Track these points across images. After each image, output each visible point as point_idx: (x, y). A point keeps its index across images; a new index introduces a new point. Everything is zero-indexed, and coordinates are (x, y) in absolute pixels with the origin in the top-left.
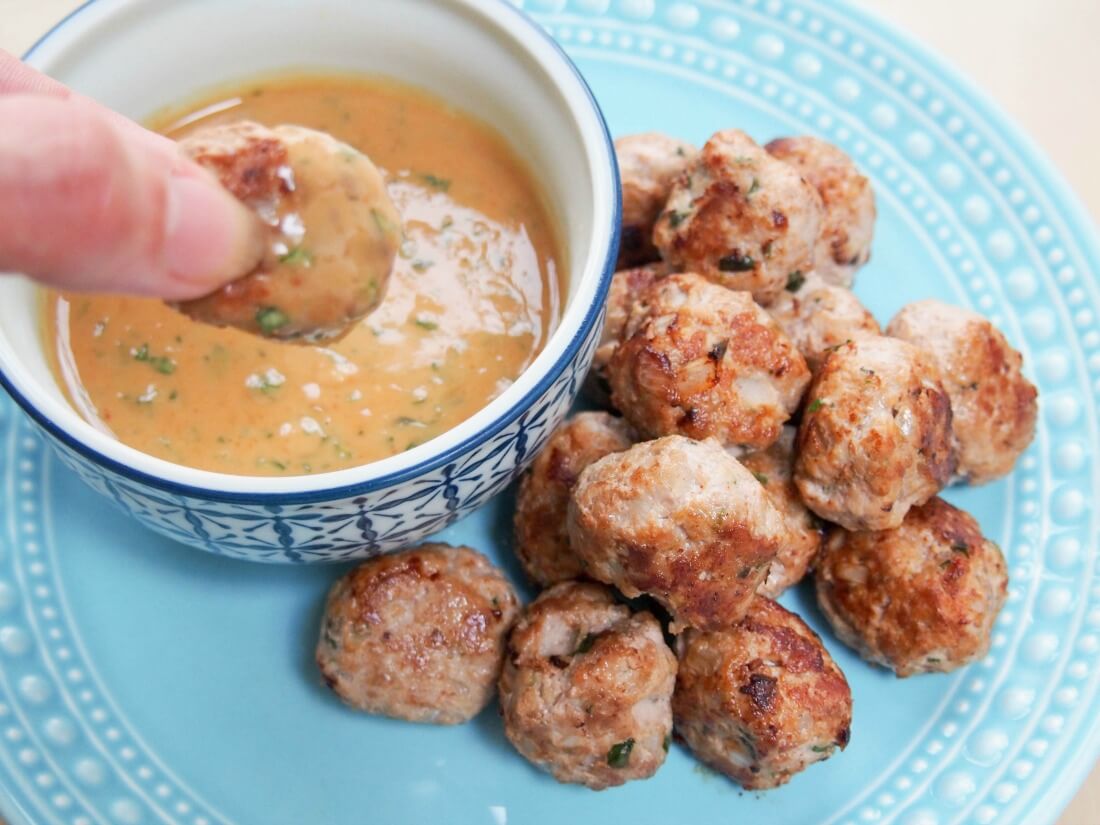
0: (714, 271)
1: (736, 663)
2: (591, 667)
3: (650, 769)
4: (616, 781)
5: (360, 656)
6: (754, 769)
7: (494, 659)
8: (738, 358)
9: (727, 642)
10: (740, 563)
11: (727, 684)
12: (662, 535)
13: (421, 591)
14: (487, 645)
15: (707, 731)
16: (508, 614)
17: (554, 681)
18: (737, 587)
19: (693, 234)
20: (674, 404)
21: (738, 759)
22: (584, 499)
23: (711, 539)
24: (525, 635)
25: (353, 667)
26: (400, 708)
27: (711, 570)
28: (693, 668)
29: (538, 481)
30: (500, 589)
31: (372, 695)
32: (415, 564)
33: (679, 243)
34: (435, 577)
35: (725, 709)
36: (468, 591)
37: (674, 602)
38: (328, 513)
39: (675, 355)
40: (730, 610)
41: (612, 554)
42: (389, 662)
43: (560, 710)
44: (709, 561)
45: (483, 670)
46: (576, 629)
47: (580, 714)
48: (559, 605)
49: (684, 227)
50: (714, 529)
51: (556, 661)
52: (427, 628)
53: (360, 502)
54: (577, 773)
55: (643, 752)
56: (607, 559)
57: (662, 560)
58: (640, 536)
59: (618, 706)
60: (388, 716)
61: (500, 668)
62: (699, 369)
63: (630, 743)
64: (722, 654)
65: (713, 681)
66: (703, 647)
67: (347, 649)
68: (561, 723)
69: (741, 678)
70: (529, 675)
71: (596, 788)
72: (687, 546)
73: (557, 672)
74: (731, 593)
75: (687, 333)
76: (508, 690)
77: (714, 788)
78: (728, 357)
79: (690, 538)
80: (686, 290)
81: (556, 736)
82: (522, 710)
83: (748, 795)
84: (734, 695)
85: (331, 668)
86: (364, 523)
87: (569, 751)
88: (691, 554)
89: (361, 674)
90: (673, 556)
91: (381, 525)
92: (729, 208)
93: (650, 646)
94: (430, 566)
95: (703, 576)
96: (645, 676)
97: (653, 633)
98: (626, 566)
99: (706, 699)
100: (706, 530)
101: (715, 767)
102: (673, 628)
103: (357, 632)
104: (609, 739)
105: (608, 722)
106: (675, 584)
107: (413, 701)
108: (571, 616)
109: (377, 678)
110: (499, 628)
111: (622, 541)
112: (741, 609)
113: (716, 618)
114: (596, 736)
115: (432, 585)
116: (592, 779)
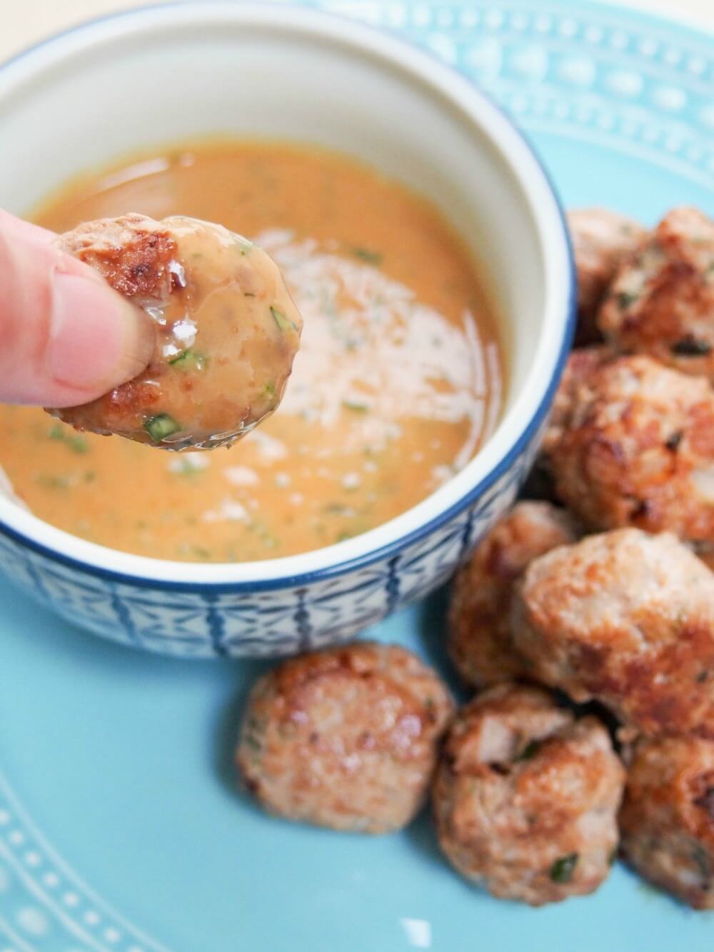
0: (666, 356)
1: (688, 774)
2: (536, 775)
3: (593, 886)
4: (556, 898)
5: (285, 760)
6: (706, 887)
7: (427, 765)
8: (694, 449)
9: (679, 751)
10: (698, 667)
11: (678, 796)
12: (618, 635)
13: (350, 690)
14: (421, 750)
15: (655, 846)
16: (442, 716)
17: (495, 789)
18: (694, 693)
19: (644, 317)
20: (627, 496)
21: (687, 877)
22: (533, 594)
23: (670, 640)
24: (463, 739)
25: (275, 772)
26: (327, 815)
27: (668, 672)
28: (643, 778)
29: (476, 576)
30: (433, 691)
31: (297, 801)
32: (345, 662)
33: (629, 326)
34: (366, 676)
35: (677, 822)
36: (401, 691)
37: (627, 706)
38: (265, 604)
39: (629, 444)
40: (685, 716)
41: (562, 654)
42: (317, 765)
43: (501, 820)
44: (666, 664)
45: (415, 777)
46: (517, 735)
47: (522, 825)
48: (499, 708)
49: (635, 309)
50: (674, 630)
51: (498, 768)
52: (356, 731)
53: (301, 593)
54: (516, 888)
55: (590, 864)
56: (554, 658)
57: (617, 662)
58: (595, 636)
59: (564, 817)
60: (312, 823)
61: (434, 776)
62: (654, 459)
63: (574, 858)
64: (673, 764)
65: (664, 793)
66: (653, 756)
67: (273, 750)
68: (502, 833)
69: (694, 788)
70: (468, 783)
71: (536, 904)
72: (643, 647)
73: (498, 779)
74: (687, 699)
75: (642, 420)
76: (444, 797)
77: (658, 909)
78: (685, 448)
79: (647, 639)
80: (638, 375)
81: (495, 848)
82: (460, 819)
83: (696, 918)
84: (687, 808)
85: (254, 771)
86: (301, 616)
87: (510, 865)
88: (647, 655)
89: (287, 778)
90: (628, 657)
91: (318, 618)
92: (684, 289)
93: (598, 754)
94: (360, 664)
95: (659, 679)
96: (592, 786)
97: (599, 740)
98: (577, 668)
99: (656, 813)
100: (664, 630)
101: (662, 885)
102: (624, 735)
103: (282, 732)
104: (552, 852)
105: (553, 834)
106: (629, 689)
107: (340, 808)
108: (512, 720)
109: (302, 783)
110: (433, 732)
111: (574, 640)
112: (697, 716)
113: (671, 725)
114: (539, 848)
115: (363, 685)
116: (531, 894)
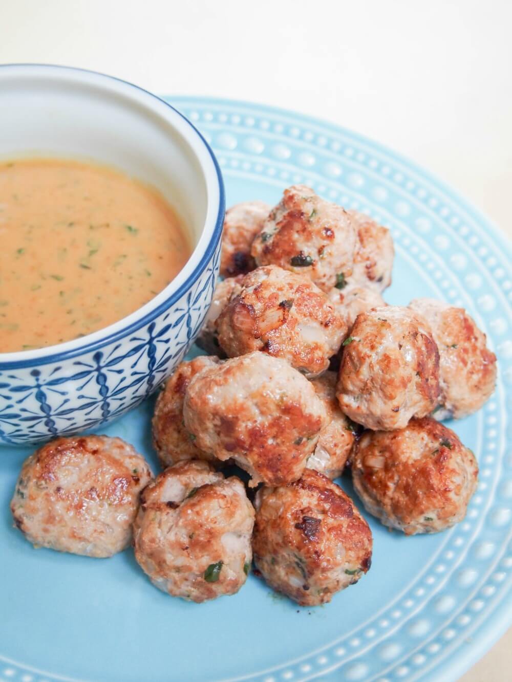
0: (289, 266)
1: (294, 509)
2: (193, 505)
3: (234, 587)
4: (211, 595)
5: (40, 503)
6: (306, 587)
7: (132, 509)
8: (299, 311)
9: (287, 495)
10: (295, 434)
11: (287, 522)
12: (242, 408)
13: (85, 461)
14: (128, 499)
15: (274, 562)
16: (144, 481)
17: (168, 517)
18: (294, 452)
19: (275, 245)
20: (256, 337)
21: (295, 582)
22: (193, 387)
23: (277, 414)
24: (153, 489)
25: (34, 511)
26: (66, 542)
27: (275, 437)
28: (266, 515)
29: (168, 395)
30: (140, 464)
31: (46, 531)
32: (82, 444)
33: (267, 251)
34: (95, 452)
35: (286, 542)
36: (116, 463)
37: (248, 461)
38: (14, 383)
39: (258, 306)
40: (290, 471)
41: (210, 425)
42: (59, 507)
43: (172, 537)
44: (275, 430)
45: (123, 517)
46: (187, 485)
47: (185, 540)
48: (176, 472)
49: (270, 242)
50: (278, 406)
51: (171, 505)
52: (88, 485)
53: (36, 374)
54: (186, 588)
55: (232, 571)
56: (206, 430)
57: (243, 428)
58: (228, 409)
59: (212, 534)
60: (57, 551)
61: (135, 515)
62: (274, 315)
63: (220, 564)
64: (284, 504)
65: (278, 523)
66: (272, 500)
67: (32, 498)
68: (172, 546)
69: (296, 518)
70: (152, 514)
71: (198, 600)
72: (260, 419)
73: (171, 511)
74: (290, 457)
75: (266, 294)
76: (139, 527)
77: (280, 610)
78: (293, 309)
79: (262, 413)
80: (268, 273)
81: (171, 558)
82: (146, 538)
83: (304, 612)
84: (291, 529)
85: (19, 512)
86: (41, 396)
87: (178, 570)
88: (263, 425)
89: (40, 515)
90: (250, 425)
91: (54, 400)
92: (297, 226)
93: (235, 495)
94: (92, 445)
95: (270, 441)
96: (231, 515)
97: (238, 488)
98: (219, 434)
99: (273, 536)
100: (272, 407)
101: (281, 592)
102: (252, 484)
103: (38, 486)
104: (206, 561)
105: (205, 546)
106: (251, 446)
107: (73, 536)
108: (184, 478)
109: (50, 519)
110: (137, 489)
111: (216, 413)
112: (297, 471)
113: (280, 474)
114: (197, 558)
115: (92, 457)
116: (195, 592)
